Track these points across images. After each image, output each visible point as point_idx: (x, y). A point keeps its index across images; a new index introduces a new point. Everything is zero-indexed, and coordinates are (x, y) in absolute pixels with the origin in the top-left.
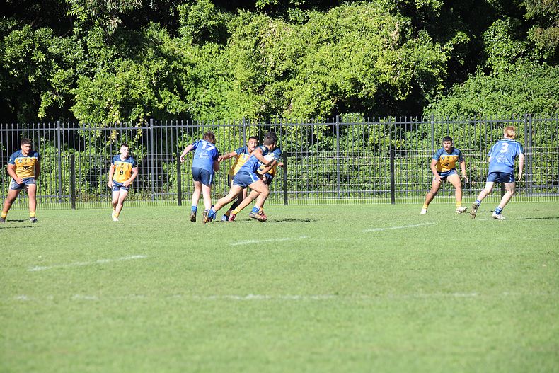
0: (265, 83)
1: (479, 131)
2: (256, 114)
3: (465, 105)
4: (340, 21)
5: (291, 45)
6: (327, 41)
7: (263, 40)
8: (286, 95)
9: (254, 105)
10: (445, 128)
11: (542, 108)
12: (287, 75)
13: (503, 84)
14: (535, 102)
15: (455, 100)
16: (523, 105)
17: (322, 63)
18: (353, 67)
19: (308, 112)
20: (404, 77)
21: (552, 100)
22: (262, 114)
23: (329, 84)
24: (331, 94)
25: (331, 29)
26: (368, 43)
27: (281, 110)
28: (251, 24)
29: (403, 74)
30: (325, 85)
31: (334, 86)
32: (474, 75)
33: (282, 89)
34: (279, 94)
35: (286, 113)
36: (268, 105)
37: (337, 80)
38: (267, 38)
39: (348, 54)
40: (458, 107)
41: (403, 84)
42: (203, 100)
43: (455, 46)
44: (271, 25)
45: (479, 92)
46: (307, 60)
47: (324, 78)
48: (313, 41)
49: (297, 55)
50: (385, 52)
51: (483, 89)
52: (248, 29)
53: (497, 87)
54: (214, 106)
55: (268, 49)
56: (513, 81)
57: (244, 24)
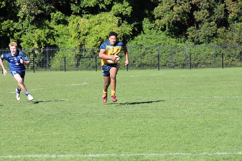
0: (80, 37)
1: (143, 50)
2: (78, 46)
3: (138, 43)
4: (101, 18)
5: (88, 25)
6: (97, 24)
7: (79, 24)
8: (86, 40)
9: (77, 43)
10: (133, 50)
11: (161, 44)
12: (87, 34)
13: (149, 37)
14: (159, 42)
15: (136, 42)
16: (155, 43)
17: (97, 31)
18: (106, 32)
19: (93, 45)
20: (121, 35)
21: (164, 41)
22: (80, 46)
23: (99, 37)
24: (99, 40)
25: (98, 21)
26: (110, 25)
27: (85, 45)
28: (76, 19)
29: (120, 34)
30: (98, 37)
31: (100, 38)
32: (140, 34)
33: (85, 38)
34: (84, 40)
35: (86, 45)
36: (81, 43)
37: (101, 36)
38: (81, 23)
39: (104, 28)
40: (137, 43)
41: (120, 38)
42: (59, 42)
43: (134, 25)
44: (81, 19)
45: (142, 39)
46: (92, 30)
47: (97, 35)
48: (93, 24)
49: (90, 28)
50: (115, 28)
51: (143, 38)
52: (75, 20)
53: (147, 38)
54: (63, 43)
55: (81, 27)
56: (152, 36)
57: (74, 19)
